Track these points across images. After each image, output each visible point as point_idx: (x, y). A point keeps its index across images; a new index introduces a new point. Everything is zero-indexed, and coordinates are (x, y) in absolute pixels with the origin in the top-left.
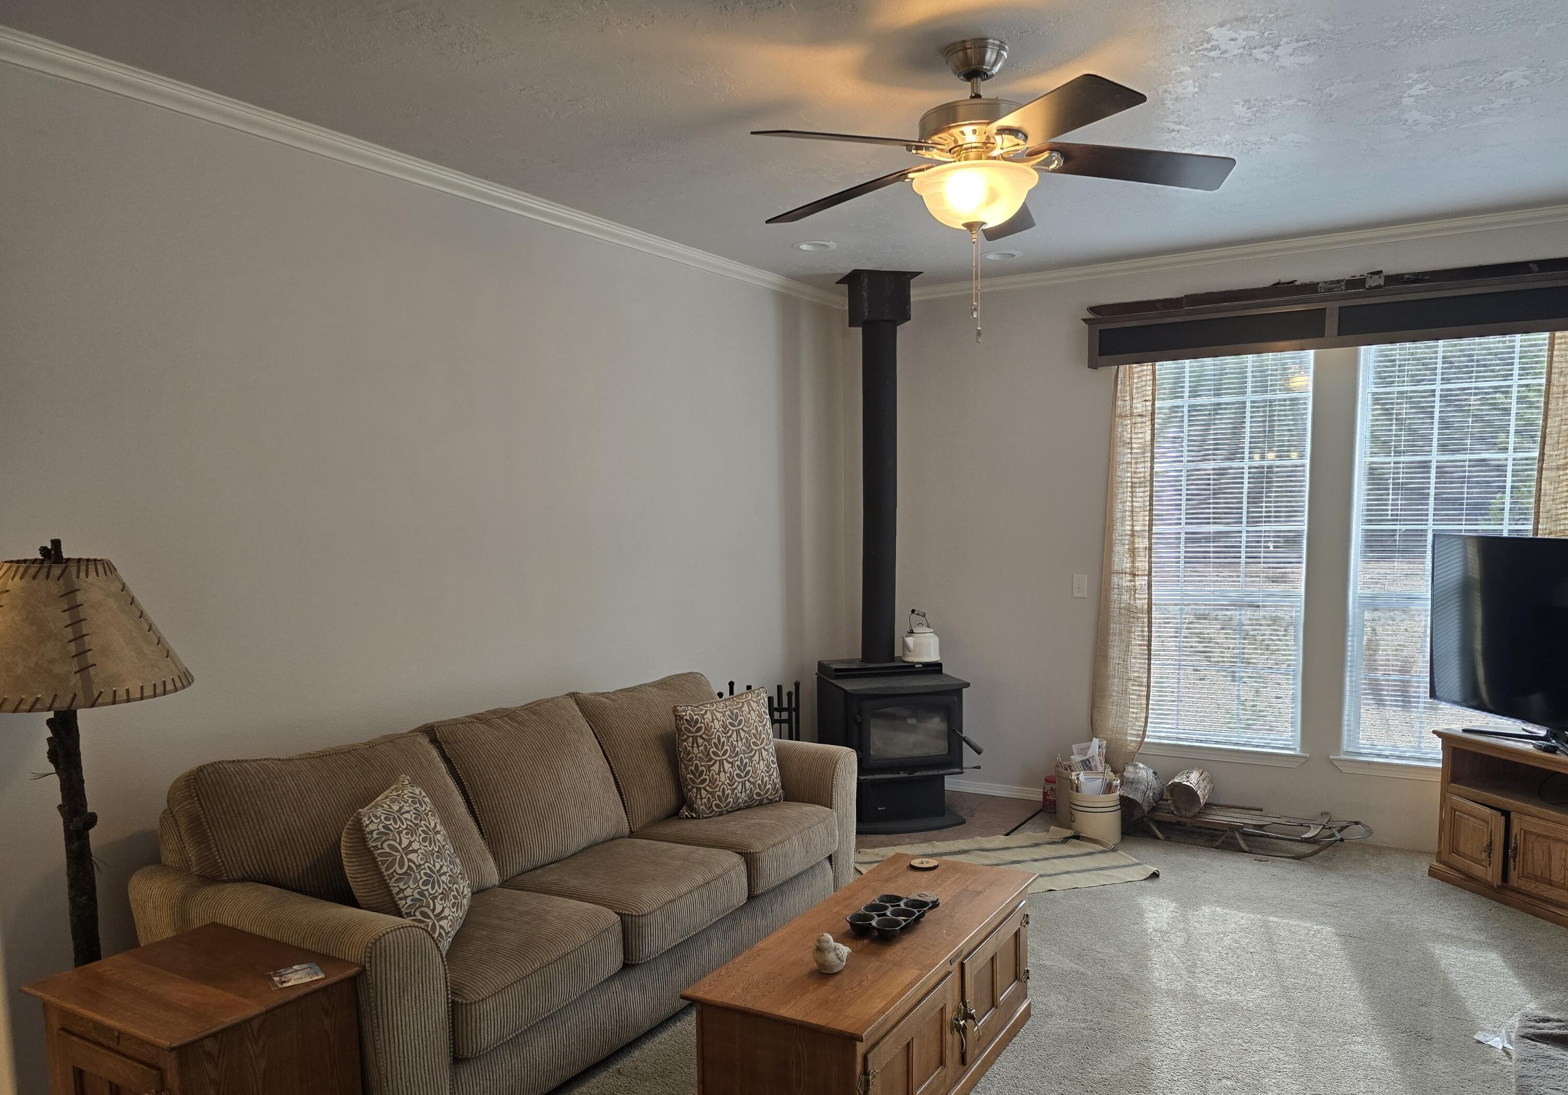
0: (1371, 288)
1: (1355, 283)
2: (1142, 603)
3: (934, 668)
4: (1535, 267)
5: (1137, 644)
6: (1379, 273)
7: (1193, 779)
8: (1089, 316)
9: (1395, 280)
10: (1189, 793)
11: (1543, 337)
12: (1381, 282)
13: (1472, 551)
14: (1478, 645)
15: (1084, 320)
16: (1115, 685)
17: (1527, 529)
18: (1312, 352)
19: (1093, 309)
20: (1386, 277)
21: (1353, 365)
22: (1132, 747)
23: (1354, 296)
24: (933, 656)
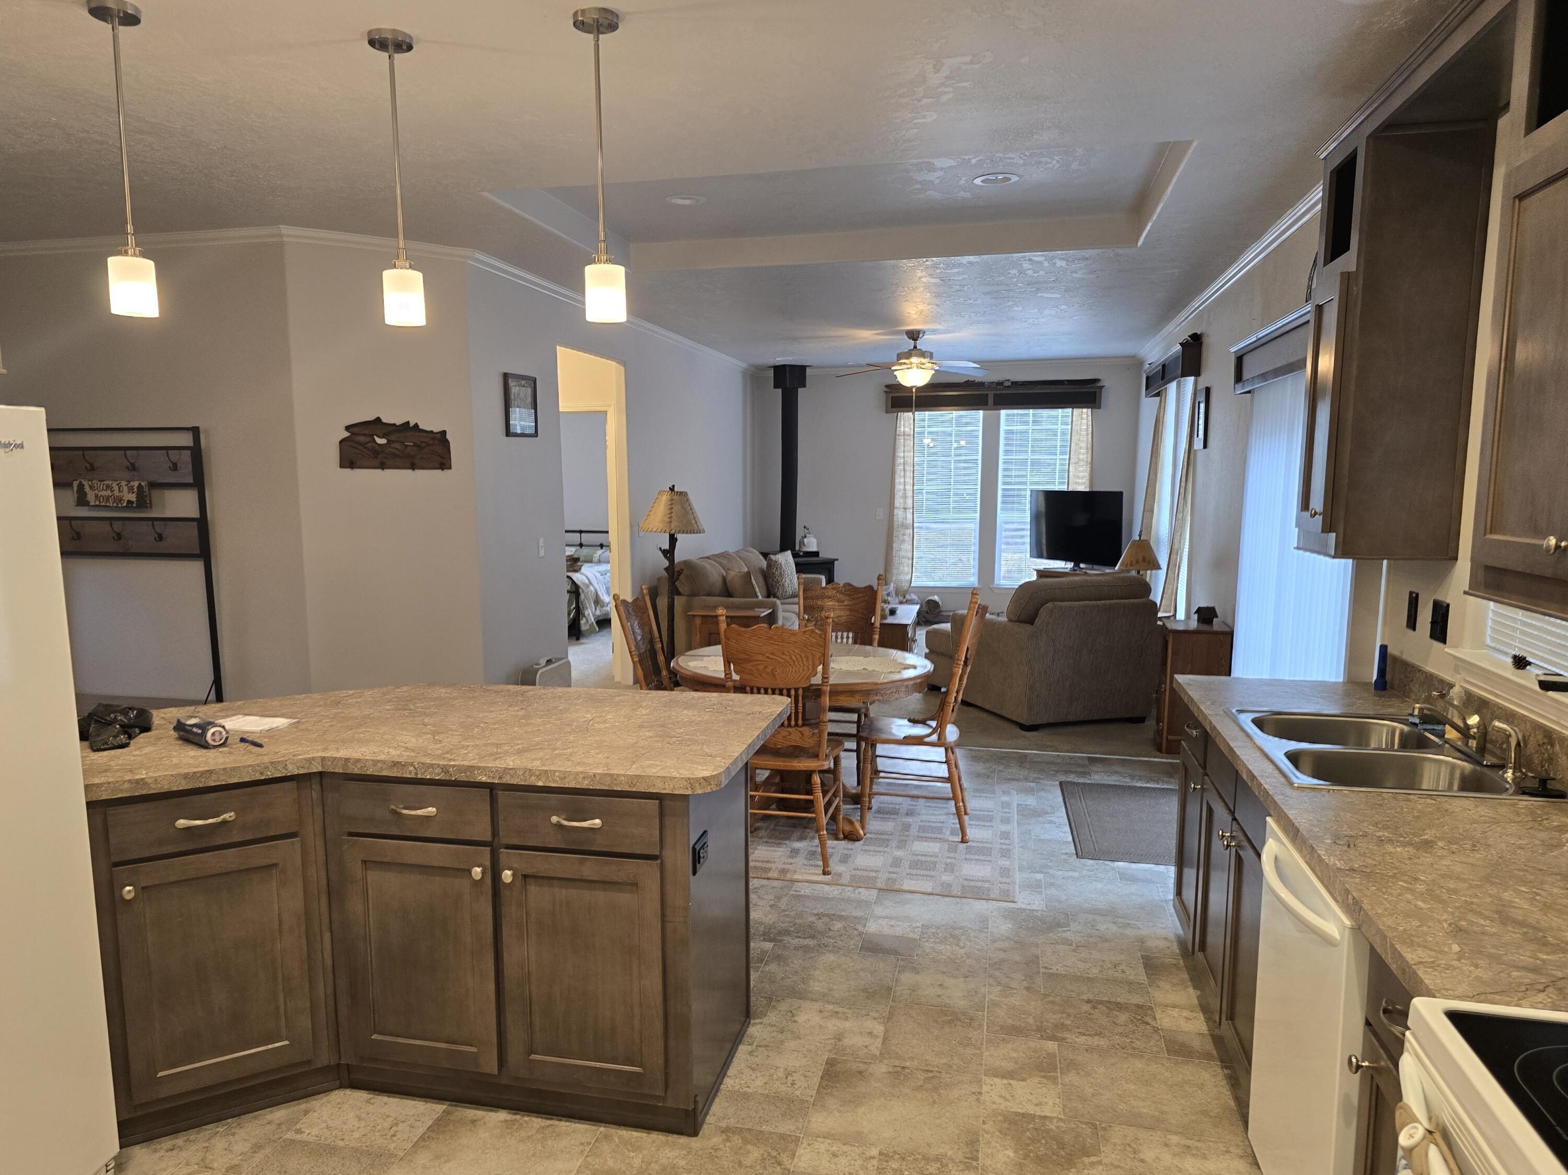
0: (1006, 387)
1: (1000, 384)
2: (909, 521)
3: (816, 554)
4: (1066, 383)
5: (908, 538)
6: (1009, 380)
7: (936, 598)
8: (886, 390)
9: (1015, 384)
10: (935, 602)
11: (1070, 410)
12: (1010, 384)
13: (1042, 499)
14: (1044, 541)
15: (885, 392)
16: (896, 560)
17: (1064, 488)
18: (981, 412)
19: (887, 386)
20: (1012, 382)
21: (999, 416)
22: (906, 588)
23: (999, 389)
24: (814, 549)
